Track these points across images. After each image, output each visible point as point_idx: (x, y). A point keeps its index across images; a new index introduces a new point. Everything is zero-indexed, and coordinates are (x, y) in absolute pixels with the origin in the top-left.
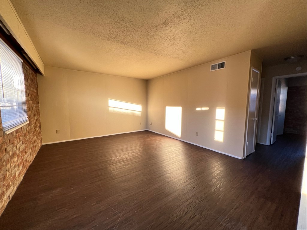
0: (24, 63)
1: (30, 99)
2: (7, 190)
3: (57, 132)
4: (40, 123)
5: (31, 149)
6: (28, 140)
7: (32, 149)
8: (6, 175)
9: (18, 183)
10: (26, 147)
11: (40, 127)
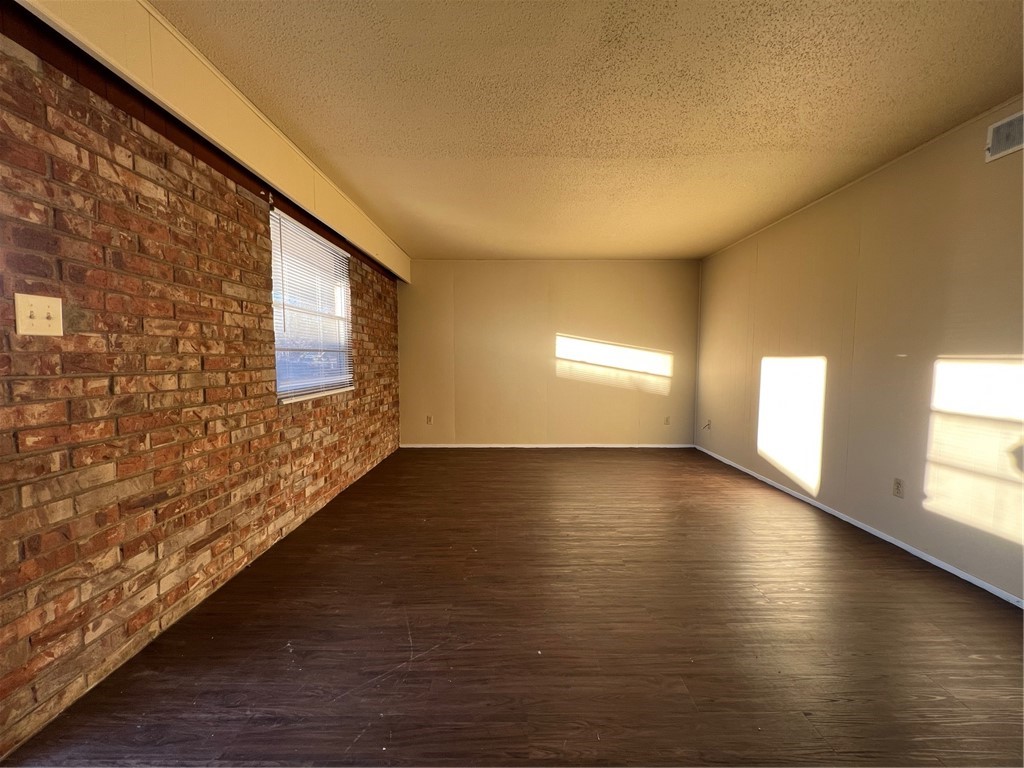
0: (355, 260)
1: (366, 338)
2: (277, 515)
3: (429, 419)
4: (398, 395)
5: (358, 450)
6: (350, 428)
7: (361, 450)
8: (278, 484)
9: (308, 511)
10: (341, 442)
11: (396, 403)
